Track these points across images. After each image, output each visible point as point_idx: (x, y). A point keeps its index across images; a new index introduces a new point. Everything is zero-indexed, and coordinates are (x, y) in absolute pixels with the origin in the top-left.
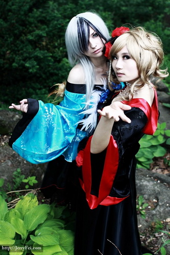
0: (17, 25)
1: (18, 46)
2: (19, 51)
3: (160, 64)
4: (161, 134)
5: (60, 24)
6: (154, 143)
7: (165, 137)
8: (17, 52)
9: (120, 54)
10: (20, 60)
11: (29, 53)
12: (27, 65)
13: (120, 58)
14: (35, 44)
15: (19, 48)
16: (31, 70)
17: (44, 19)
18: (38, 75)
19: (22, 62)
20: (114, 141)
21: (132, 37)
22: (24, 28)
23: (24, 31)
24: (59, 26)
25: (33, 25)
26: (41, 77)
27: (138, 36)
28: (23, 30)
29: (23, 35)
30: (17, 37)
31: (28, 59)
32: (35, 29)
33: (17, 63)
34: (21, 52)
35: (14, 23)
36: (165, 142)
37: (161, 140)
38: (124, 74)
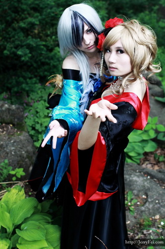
0: (9, 11)
1: (10, 33)
2: (10, 38)
3: (153, 59)
4: (152, 129)
5: (53, 13)
6: (145, 137)
7: (157, 132)
8: (9, 40)
9: (113, 48)
10: (12, 48)
11: (21, 41)
12: (19, 53)
13: (114, 52)
14: (27, 32)
15: (11, 36)
16: (23, 59)
17: (37, 6)
18: (29, 64)
19: (14, 50)
20: (102, 137)
21: (126, 30)
22: (16, 15)
23: (17, 18)
24: (52, 15)
25: (26, 12)
26: (32, 65)
27: (133, 30)
28: (16, 16)
29: (16, 22)
30: (9, 24)
31: (20, 47)
32: (27, 16)
33: (8, 51)
34: (12, 39)
35: (6, 10)
36: (157, 137)
37: (152, 135)
38: (117, 69)
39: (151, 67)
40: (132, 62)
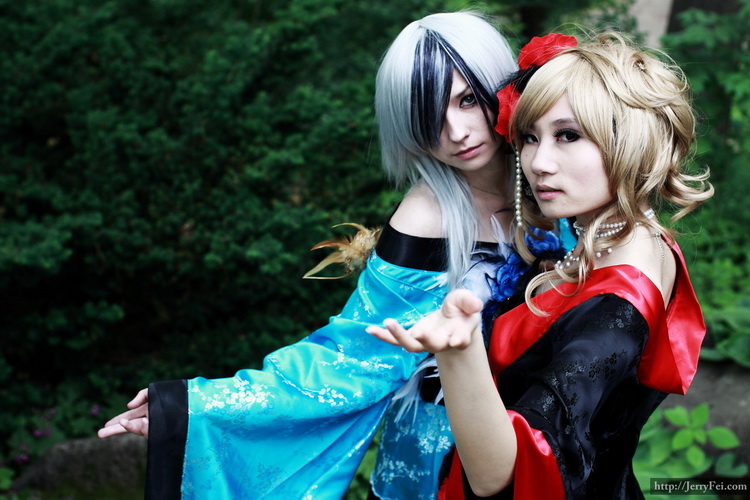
0: (210, 140)
1: (217, 203)
2: (220, 219)
3: (682, 156)
4: (696, 443)
5: (344, 124)
6: (676, 472)
7: (710, 450)
8: (216, 224)
9: (545, 125)
10: (227, 244)
11: (255, 220)
12: (253, 252)
13: (548, 140)
14: (266, 192)
15: (223, 209)
16: (265, 268)
17: (290, 118)
18: (286, 292)
19: (234, 247)
21: (585, 65)
22: (232, 149)
23: (234, 159)
24: (342, 130)
25: (259, 139)
26: (295, 295)
27: (607, 62)
28: (230, 155)
29: (231, 171)
30: (212, 178)
31: (251, 238)
32: (265, 149)
33: (217, 252)
34: (228, 219)
35: (199, 138)
36: (712, 469)
37: (699, 462)
38: (560, 191)
39: (677, 183)
40: (609, 166)
